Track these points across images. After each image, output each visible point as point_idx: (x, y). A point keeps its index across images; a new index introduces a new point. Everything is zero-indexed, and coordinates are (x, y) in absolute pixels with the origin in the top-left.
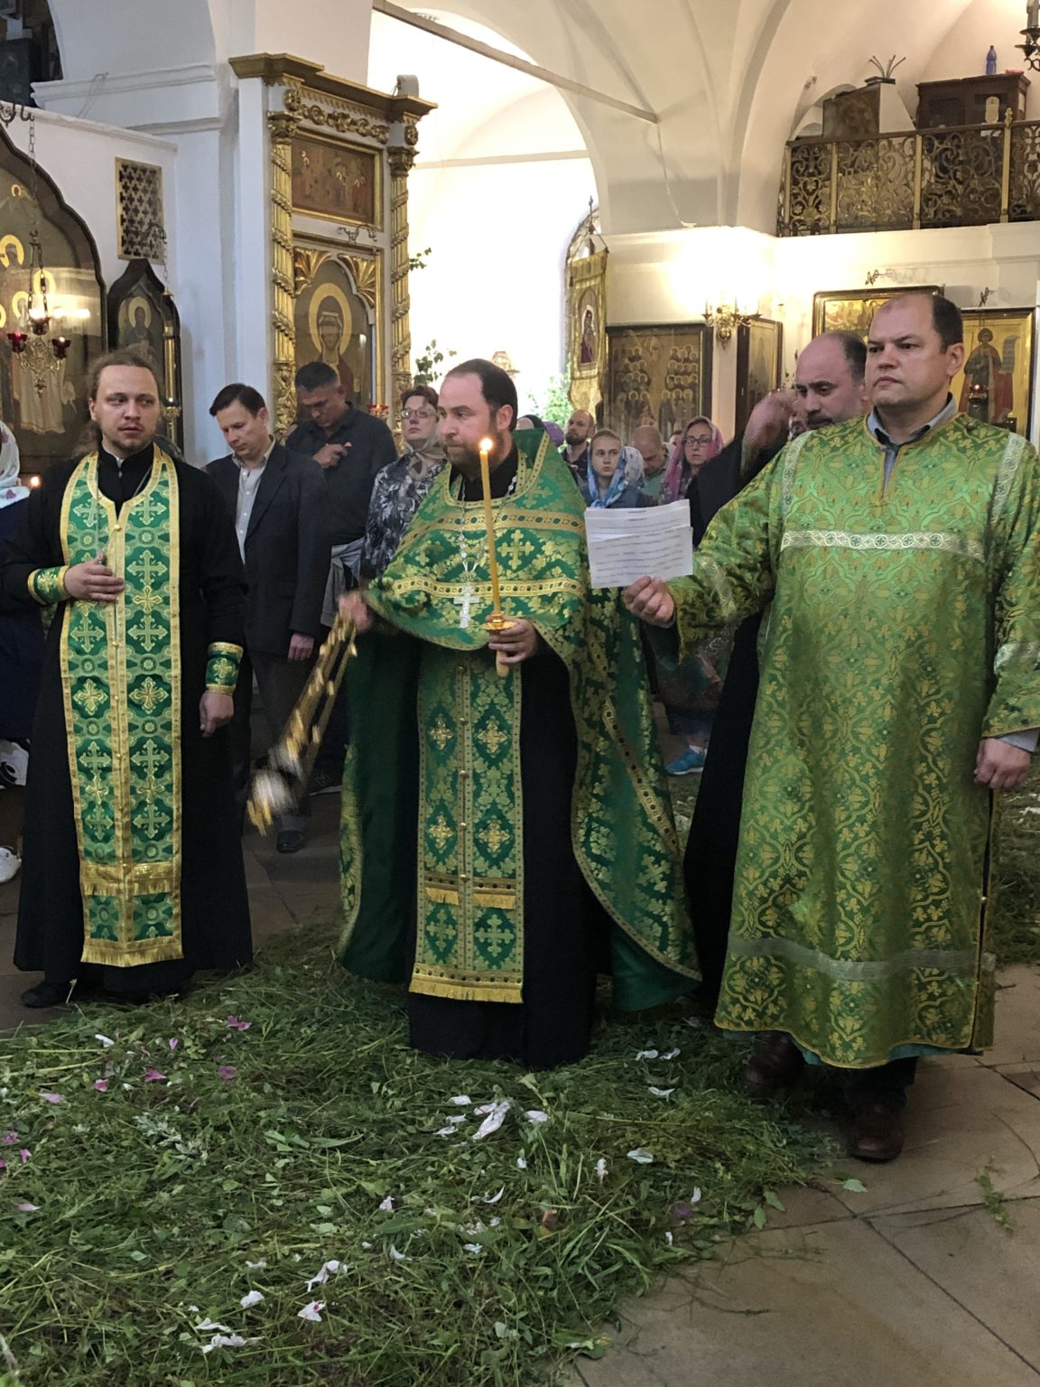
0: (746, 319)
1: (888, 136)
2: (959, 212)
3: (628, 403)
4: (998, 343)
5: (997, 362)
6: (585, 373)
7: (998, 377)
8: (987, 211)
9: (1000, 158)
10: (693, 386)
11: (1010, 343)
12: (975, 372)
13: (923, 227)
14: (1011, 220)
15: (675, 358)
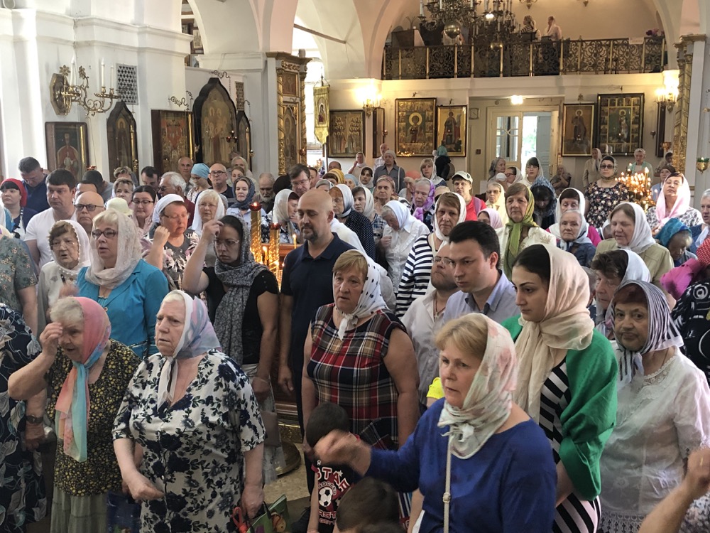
0: (376, 108)
1: (417, 47)
2: (441, 73)
3: (337, 136)
4: (455, 117)
5: (455, 124)
6: (320, 125)
7: (455, 127)
8: (450, 73)
9: (454, 56)
10: (359, 131)
11: (459, 117)
12: (448, 126)
13: (430, 78)
14: (458, 77)
15: (352, 121)
